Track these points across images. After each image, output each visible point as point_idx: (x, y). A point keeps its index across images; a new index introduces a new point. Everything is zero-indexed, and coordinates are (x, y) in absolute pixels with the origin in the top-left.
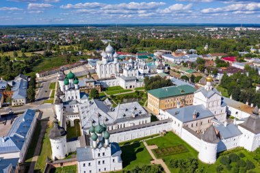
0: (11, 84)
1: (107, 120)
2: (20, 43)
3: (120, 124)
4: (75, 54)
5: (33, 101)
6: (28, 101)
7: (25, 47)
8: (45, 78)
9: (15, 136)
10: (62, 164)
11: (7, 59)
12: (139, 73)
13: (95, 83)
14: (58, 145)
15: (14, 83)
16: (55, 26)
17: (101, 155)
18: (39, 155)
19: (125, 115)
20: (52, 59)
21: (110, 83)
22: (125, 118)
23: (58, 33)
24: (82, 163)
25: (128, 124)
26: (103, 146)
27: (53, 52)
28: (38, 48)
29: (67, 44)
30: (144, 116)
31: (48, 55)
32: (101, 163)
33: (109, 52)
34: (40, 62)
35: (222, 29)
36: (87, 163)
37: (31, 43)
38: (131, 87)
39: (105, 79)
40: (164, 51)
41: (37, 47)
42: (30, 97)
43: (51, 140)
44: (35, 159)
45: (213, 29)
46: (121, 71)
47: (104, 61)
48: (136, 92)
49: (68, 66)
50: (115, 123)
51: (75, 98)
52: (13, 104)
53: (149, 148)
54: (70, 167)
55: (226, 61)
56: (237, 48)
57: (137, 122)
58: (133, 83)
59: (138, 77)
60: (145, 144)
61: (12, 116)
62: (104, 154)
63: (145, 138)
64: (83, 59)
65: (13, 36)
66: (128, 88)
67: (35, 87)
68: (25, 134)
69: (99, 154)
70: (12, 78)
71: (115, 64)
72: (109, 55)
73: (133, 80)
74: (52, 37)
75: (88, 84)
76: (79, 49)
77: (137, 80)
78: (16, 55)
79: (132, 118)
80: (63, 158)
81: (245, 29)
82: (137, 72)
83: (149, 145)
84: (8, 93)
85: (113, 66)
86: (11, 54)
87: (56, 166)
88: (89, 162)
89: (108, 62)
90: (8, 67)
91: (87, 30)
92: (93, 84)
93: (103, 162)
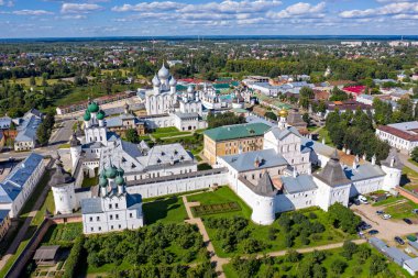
0: (16, 121)
1: (133, 166)
2: (43, 65)
3: (152, 173)
4: (122, 81)
5: (45, 144)
6: (38, 144)
7: (49, 71)
8: (69, 115)
9: (8, 184)
10: (65, 220)
11: (19, 88)
12: (204, 108)
13: (136, 121)
14: (62, 195)
15: (21, 121)
16: (102, 40)
17: (114, 206)
18: (40, 209)
19: (159, 161)
20: (86, 89)
21: (161, 123)
22: (159, 165)
23: (104, 50)
24: (88, 216)
25: (163, 173)
26: (115, 194)
27: (90, 78)
28: (68, 73)
29: (114, 67)
30: (187, 163)
31: (82, 83)
32: (114, 217)
33: (163, 78)
34: (67, 93)
35: (368, 43)
36: (95, 216)
37: (59, 66)
38: (190, 128)
39: (153, 117)
40: (259, 77)
41: (68, 71)
42: (40, 139)
43: (53, 188)
44: (33, 214)
45: (353, 44)
46: (178, 106)
47: (156, 90)
48: (195, 134)
49: (106, 98)
50: (145, 171)
51: (99, 140)
52: (16, 148)
53: (188, 205)
54: (75, 224)
55: (348, 93)
56: (377, 73)
57: (176, 171)
58: (194, 123)
59: (201, 113)
60: (185, 200)
61: (12, 163)
62: (117, 205)
63: (186, 193)
64: (132, 89)
65: (34, 54)
66: (186, 129)
67: (51, 127)
68: (22, 182)
69: (110, 206)
70: (21, 114)
71: (172, 96)
72: (162, 81)
73: (193, 118)
74: (95, 55)
75: (125, 123)
76: (130, 75)
77: (200, 118)
78: (33, 83)
79: (169, 166)
80: (69, 212)
81: (406, 44)
82: (199, 105)
83: (189, 201)
84: (11, 133)
85: (169, 97)
86: (26, 81)
87: (58, 222)
88: (98, 215)
89: (162, 91)
90: (17, 99)
91: (150, 45)
92: (132, 122)
93: (117, 216)
